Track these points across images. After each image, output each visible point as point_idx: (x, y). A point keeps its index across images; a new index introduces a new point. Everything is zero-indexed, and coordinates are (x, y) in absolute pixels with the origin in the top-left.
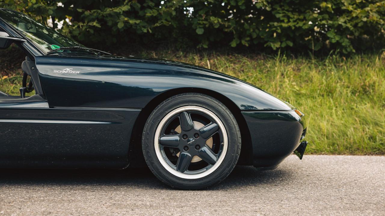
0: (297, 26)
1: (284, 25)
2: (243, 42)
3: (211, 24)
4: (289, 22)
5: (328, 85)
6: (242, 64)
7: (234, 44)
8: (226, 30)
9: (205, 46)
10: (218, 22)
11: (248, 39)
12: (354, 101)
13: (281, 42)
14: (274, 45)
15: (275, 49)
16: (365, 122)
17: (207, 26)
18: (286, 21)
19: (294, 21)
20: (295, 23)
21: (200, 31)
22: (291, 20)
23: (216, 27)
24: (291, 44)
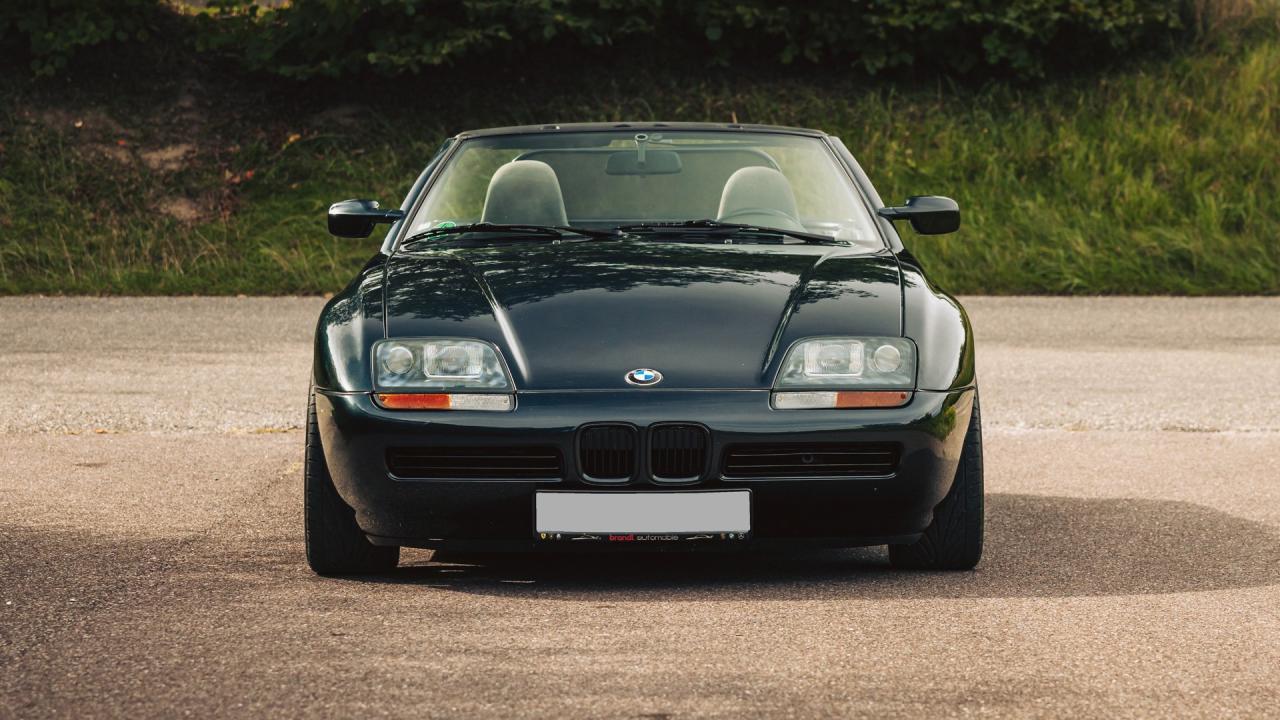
0: (921, 23)
1: (893, 22)
2: (808, 53)
3: (738, 18)
4: (904, 12)
5: (973, 158)
6: (804, 105)
7: (787, 58)
8: (770, 30)
9: (725, 63)
10: (753, 14)
11: (819, 44)
12: (1016, 192)
13: (889, 55)
14: (873, 64)
15: (872, 71)
16: (1023, 235)
17: (729, 22)
18: (897, 10)
19: (916, 12)
20: (917, 17)
21: (714, 34)
22: (910, 8)
23: (749, 25)
24: (909, 59)
